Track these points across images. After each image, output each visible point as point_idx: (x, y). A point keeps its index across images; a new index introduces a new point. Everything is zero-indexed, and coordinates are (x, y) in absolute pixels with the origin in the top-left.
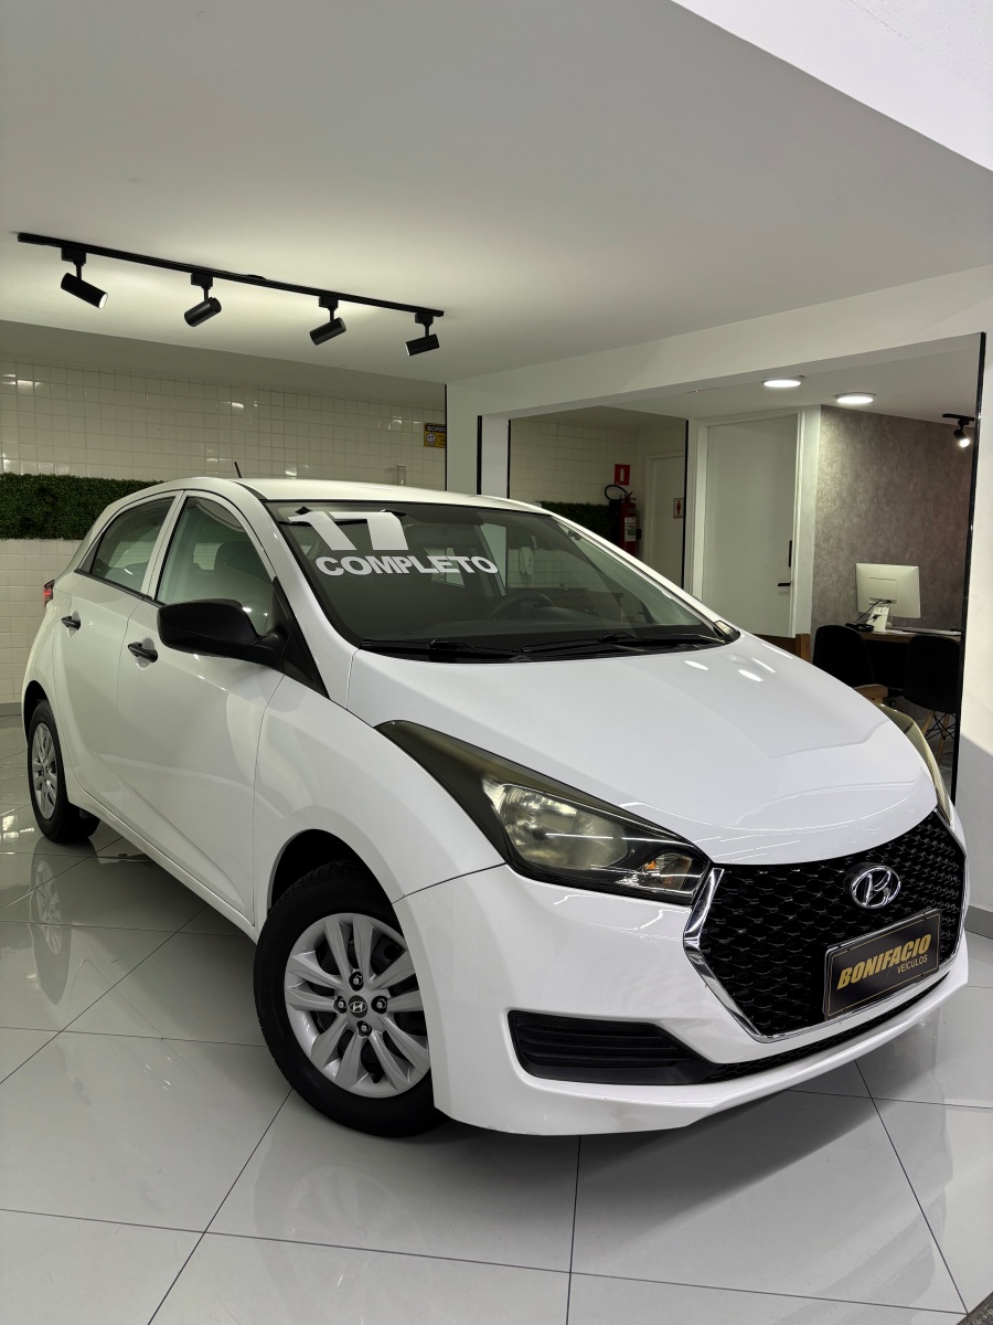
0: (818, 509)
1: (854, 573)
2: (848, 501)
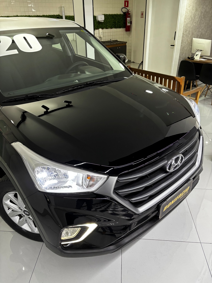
0: (185, 22)
2: (193, 18)
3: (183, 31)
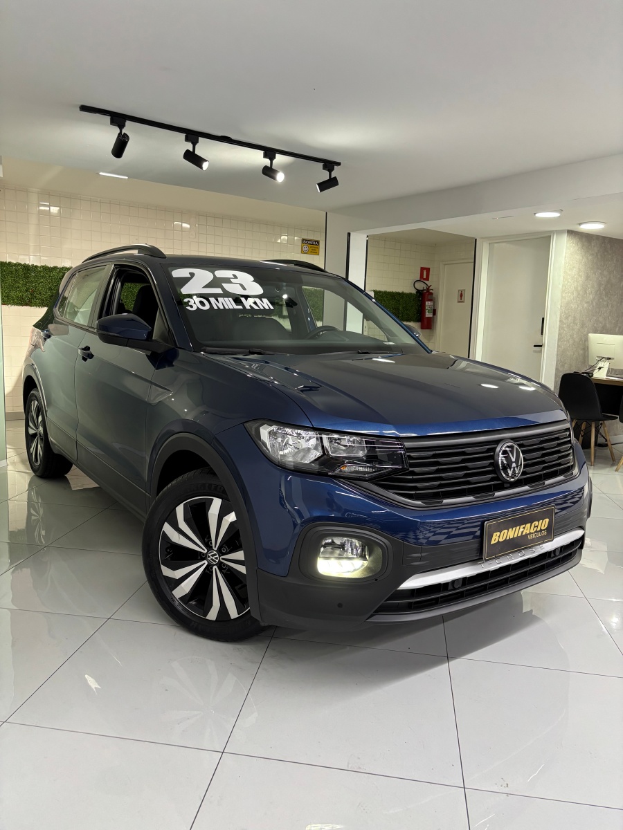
0: (563, 298)
1: (586, 340)
2: (581, 293)
3: (561, 317)
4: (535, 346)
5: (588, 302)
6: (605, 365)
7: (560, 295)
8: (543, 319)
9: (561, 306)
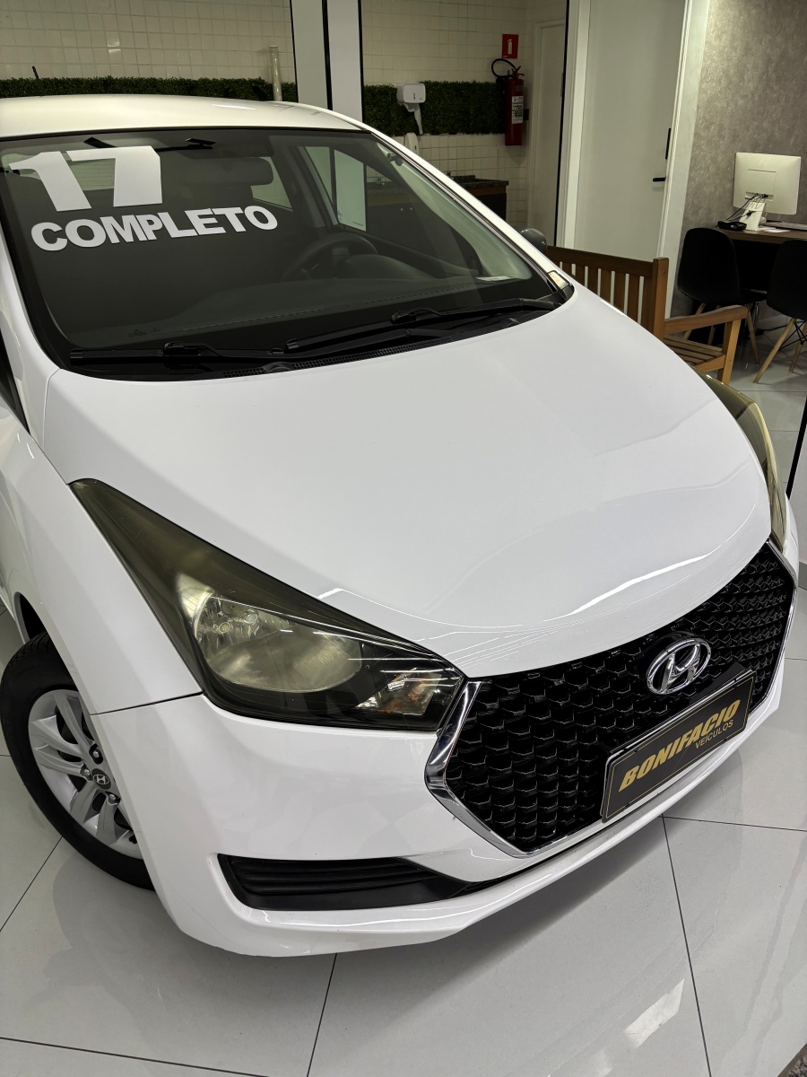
0: (701, 91)
1: (732, 164)
2: (735, 79)
3: (697, 126)
4: (655, 180)
5: (744, 97)
6: (758, 207)
7: (697, 88)
8: (670, 130)
9: (698, 109)
